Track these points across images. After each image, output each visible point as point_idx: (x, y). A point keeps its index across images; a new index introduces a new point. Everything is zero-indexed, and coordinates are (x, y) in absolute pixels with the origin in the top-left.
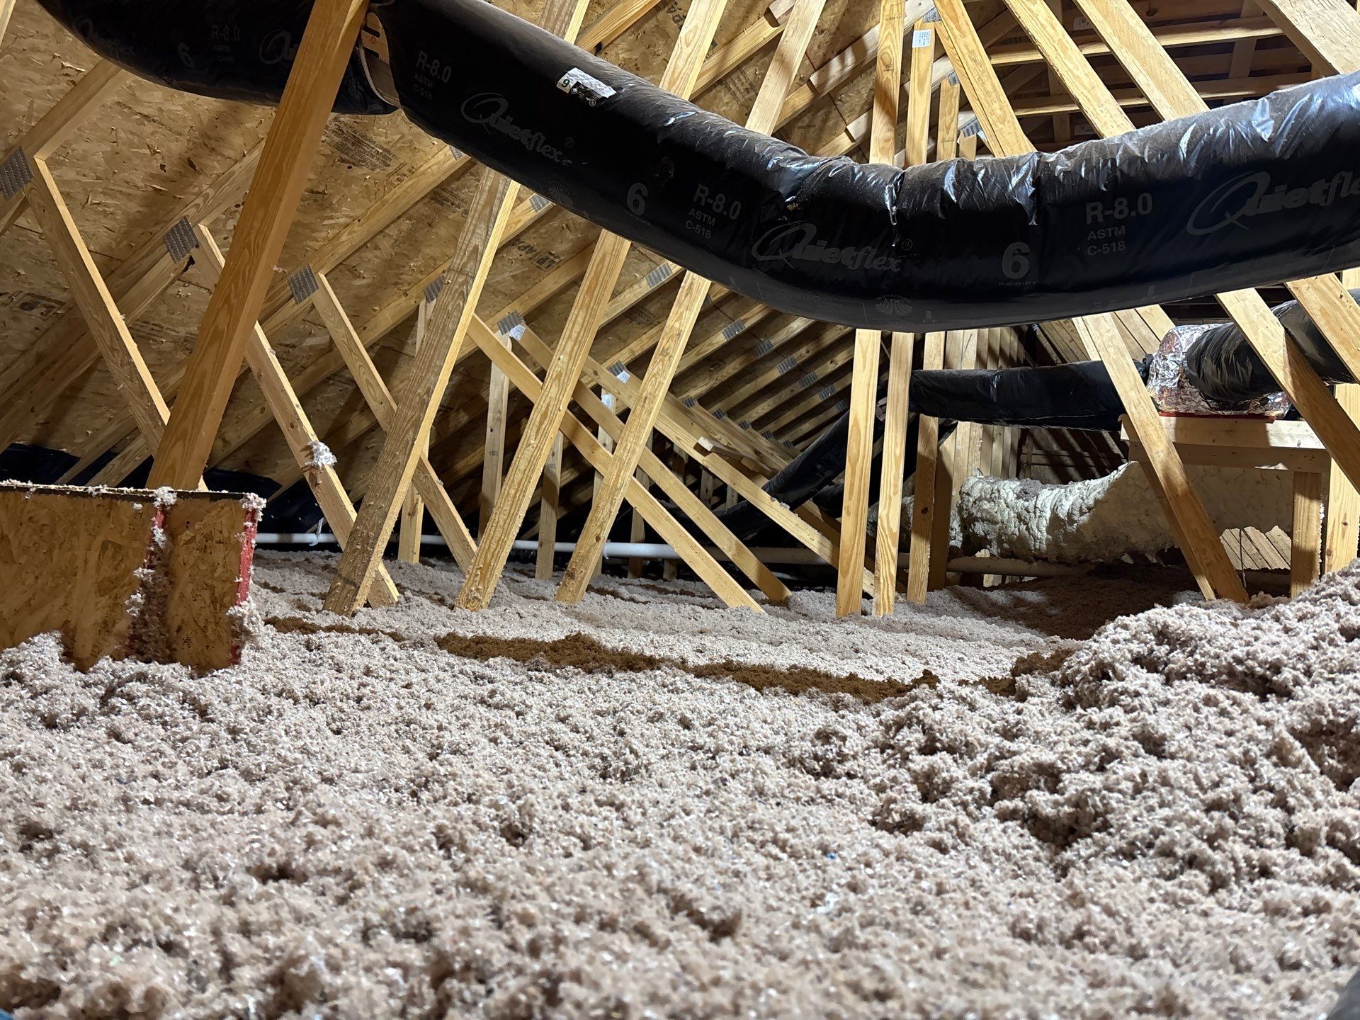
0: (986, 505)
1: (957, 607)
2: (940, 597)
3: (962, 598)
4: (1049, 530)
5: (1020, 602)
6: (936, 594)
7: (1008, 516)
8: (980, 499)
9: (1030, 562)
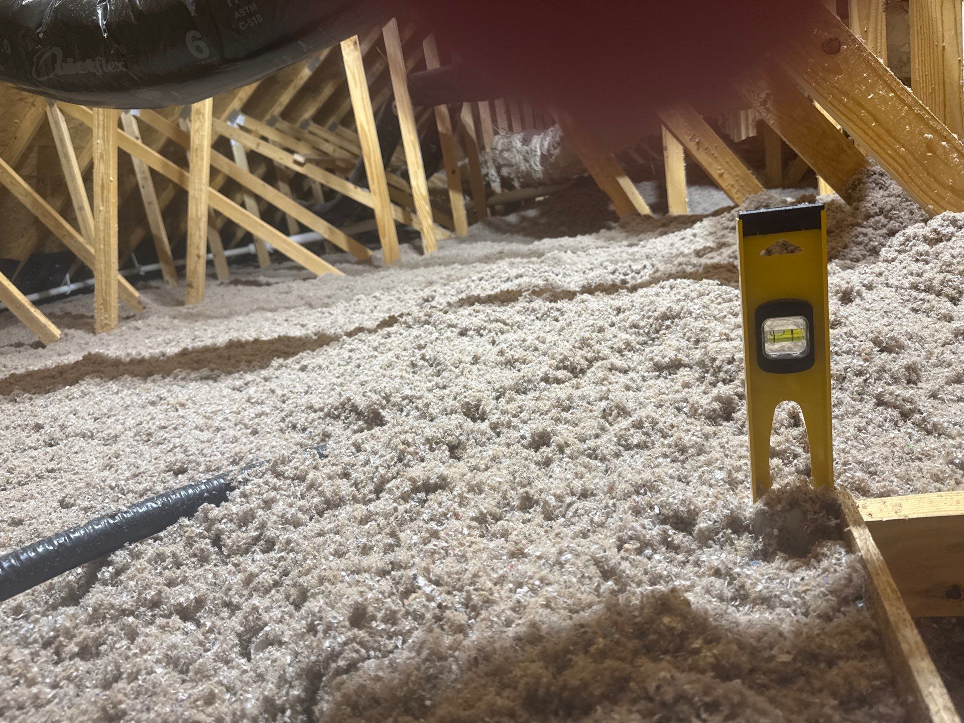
0: (506, 155)
1: (487, 232)
2: (477, 227)
3: (490, 225)
4: (542, 163)
5: (524, 219)
6: (475, 226)
7: (519, 158)
8: (502, 151)
9: (536, 188)
